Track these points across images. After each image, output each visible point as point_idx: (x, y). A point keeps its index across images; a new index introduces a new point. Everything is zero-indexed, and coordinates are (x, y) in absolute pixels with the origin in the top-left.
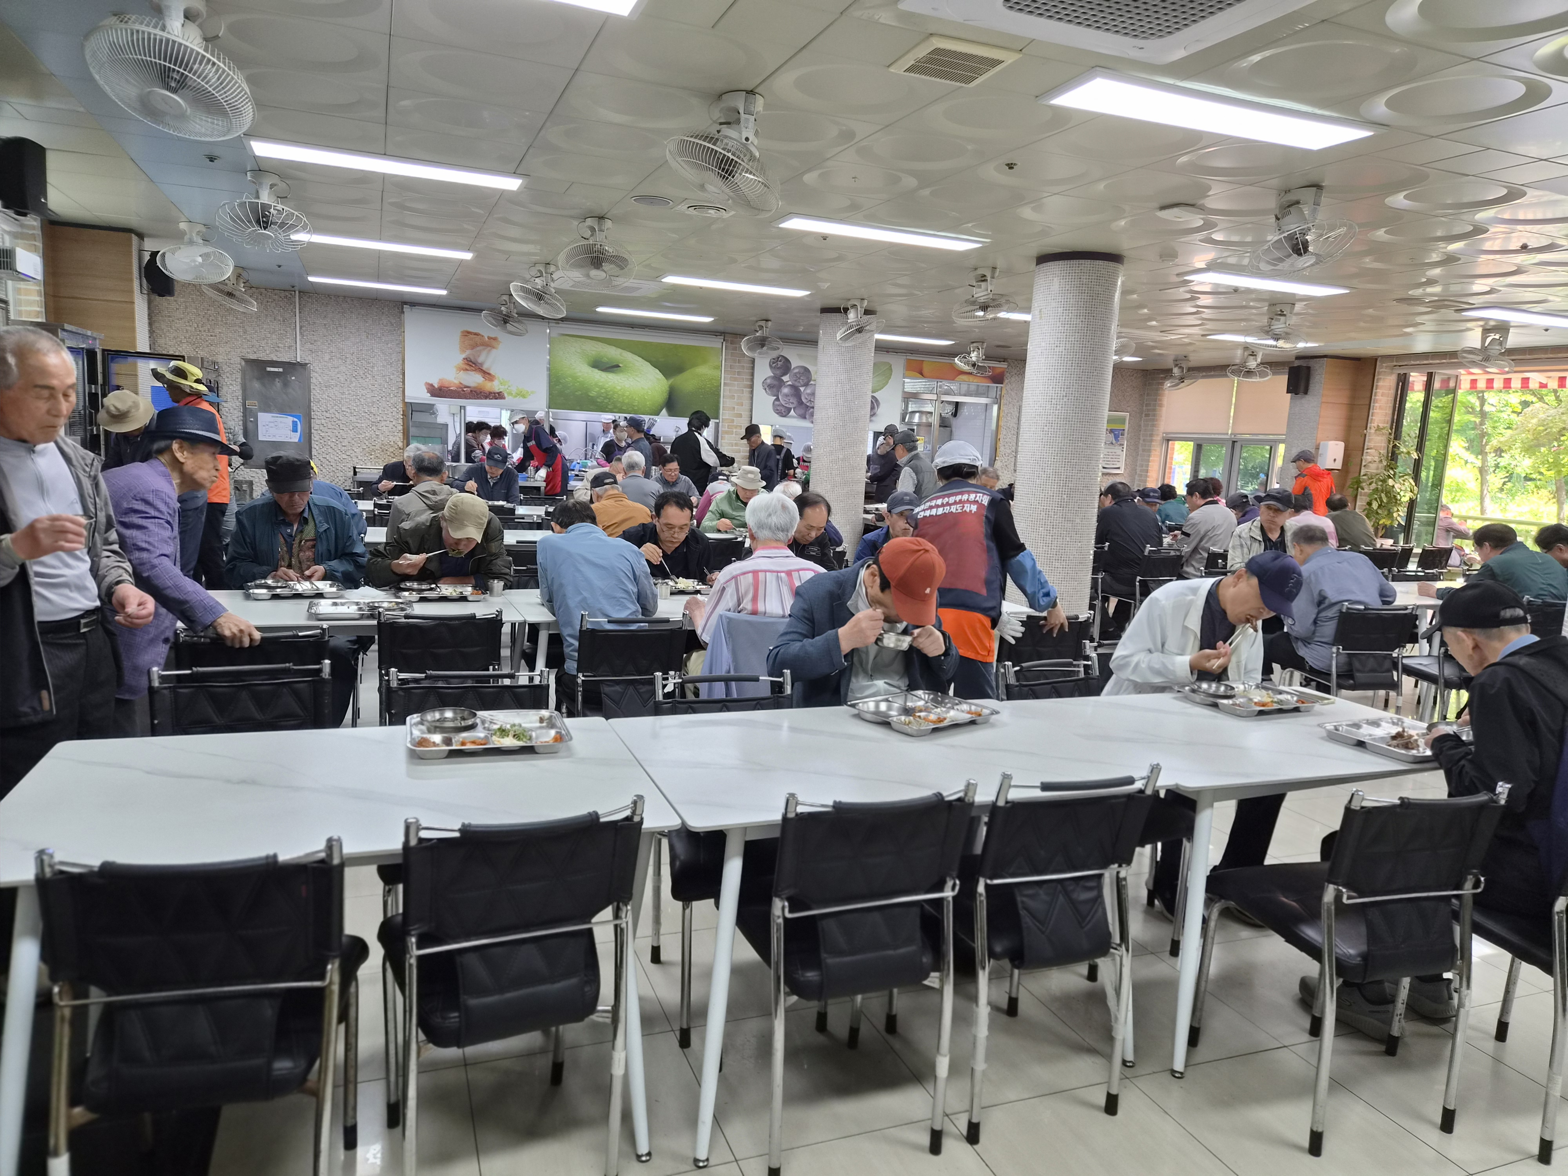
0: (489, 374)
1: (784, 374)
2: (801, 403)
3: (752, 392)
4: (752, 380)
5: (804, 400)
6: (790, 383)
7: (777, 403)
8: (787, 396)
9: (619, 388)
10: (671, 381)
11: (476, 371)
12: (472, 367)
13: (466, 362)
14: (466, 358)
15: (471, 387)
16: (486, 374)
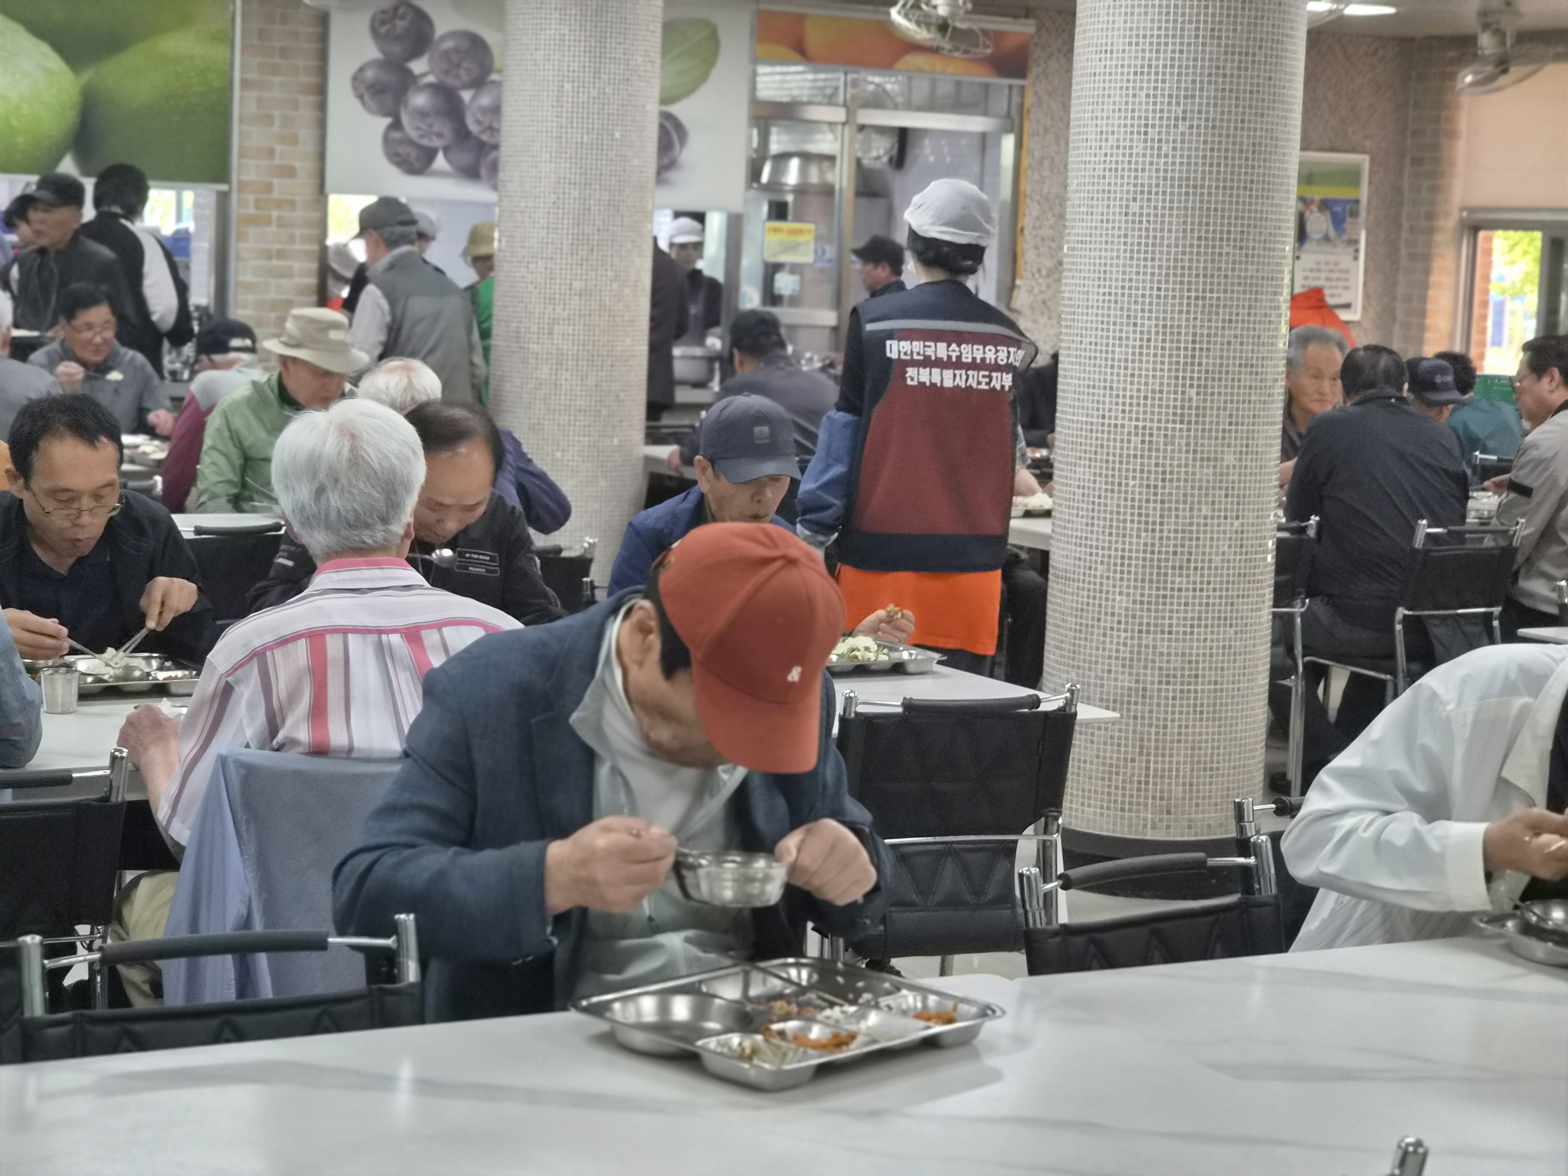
1: (416, 53)
2: (463, 135)
3: (322, 106)
4: (323, 71)
5: (473, 127)
6: (431, 79)
7: (396, 135)
8: (422, 114)
10: (87, 76)
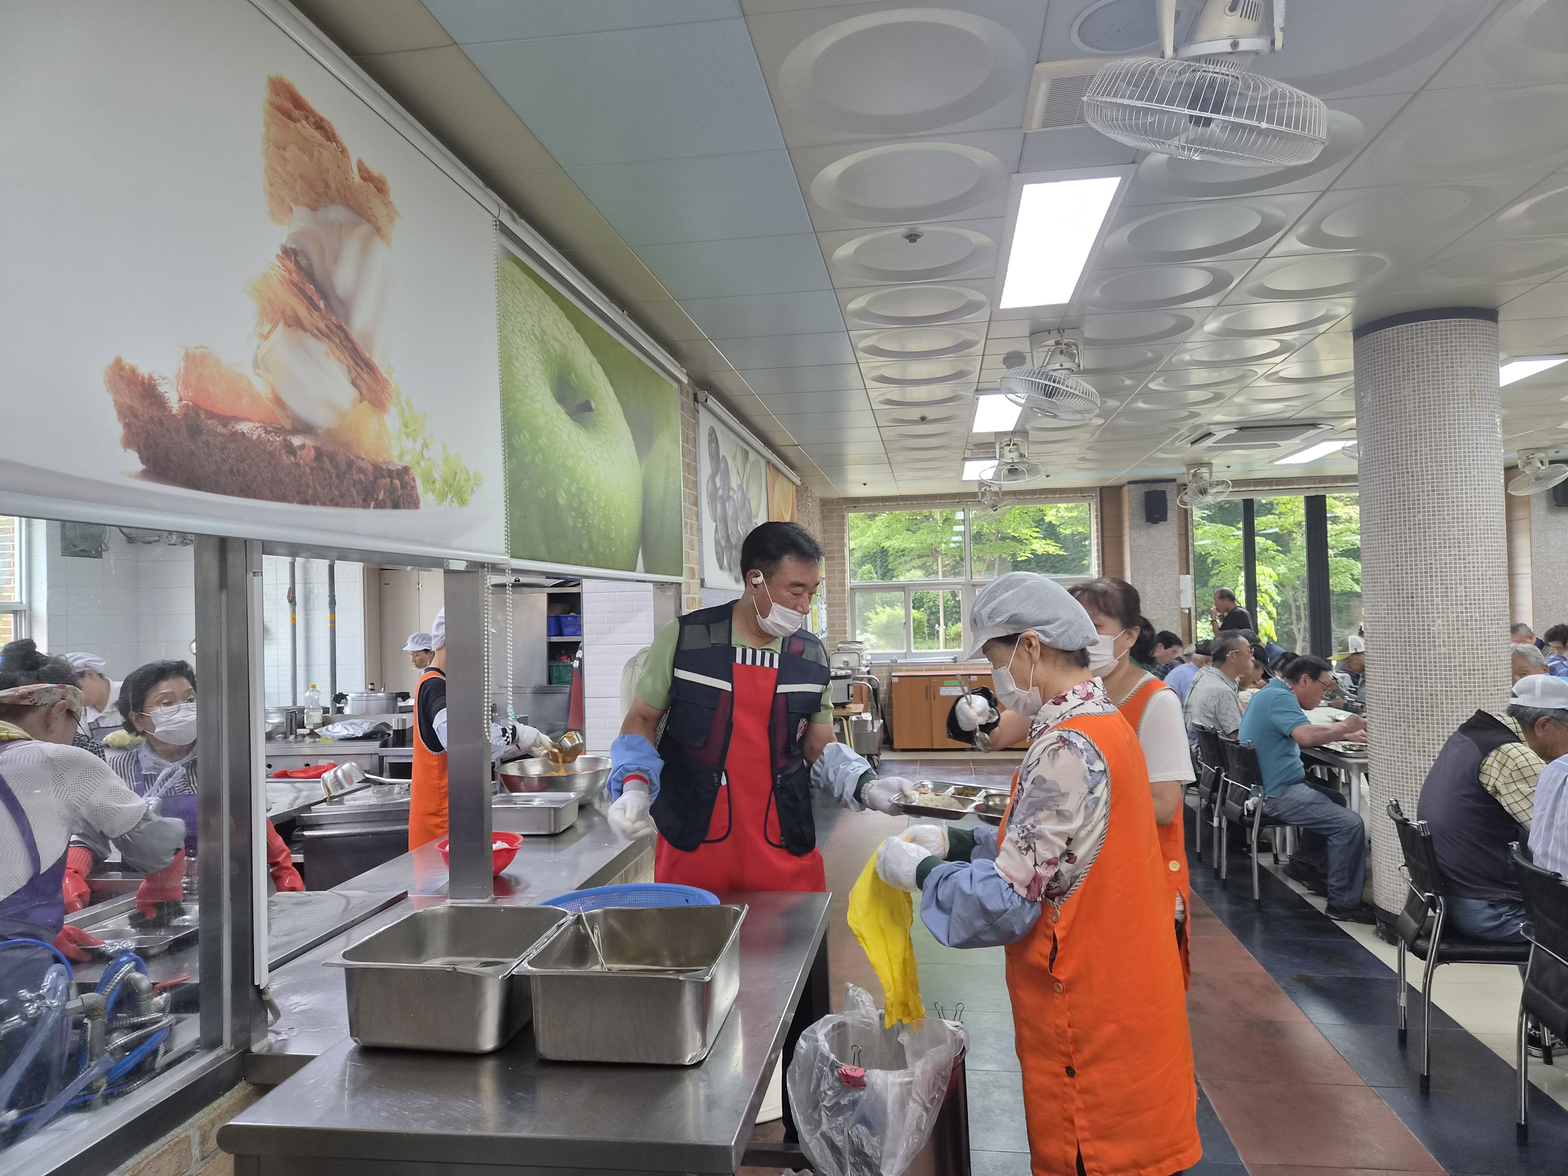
0: (370, 367)
11: (330, 343)
12: (316, 314)
13: (295, 277)
14: (295, 252)
15: (320, 431)
16: (363, 365)
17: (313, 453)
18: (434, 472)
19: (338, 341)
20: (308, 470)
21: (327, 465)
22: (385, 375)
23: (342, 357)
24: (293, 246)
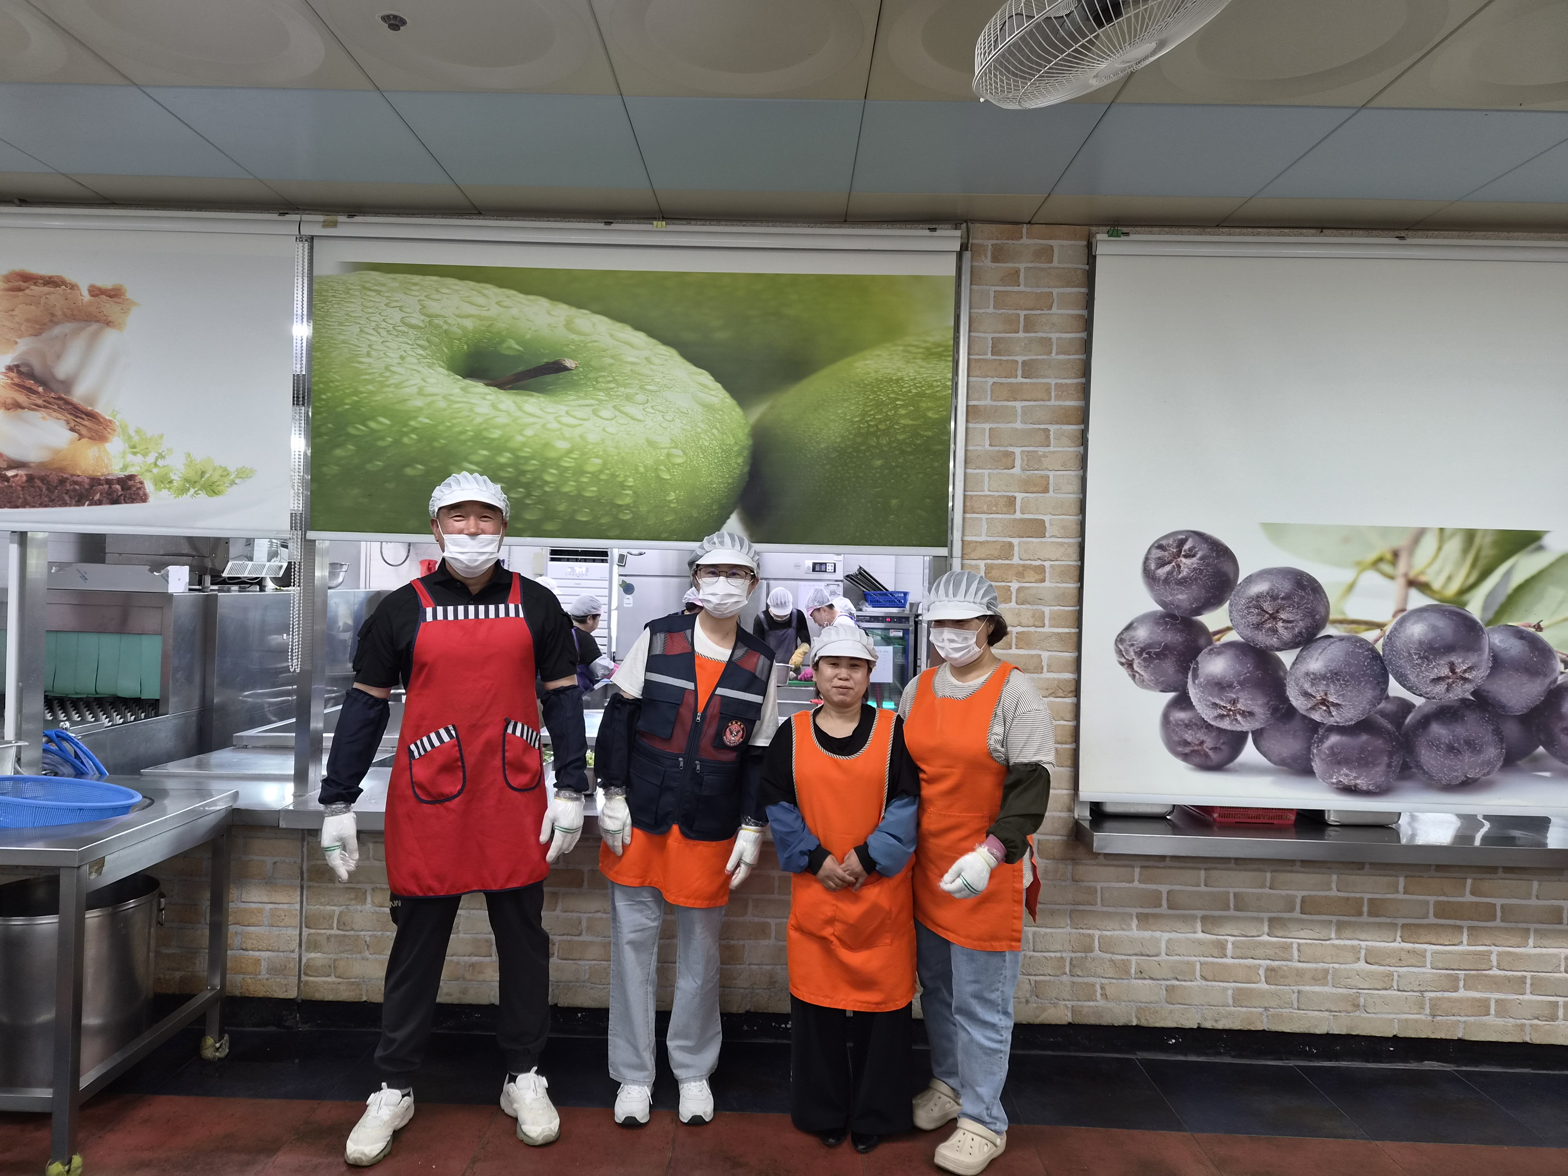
0: (92, 416)
9: (562, 445)
10: (758, 411)
11: (48, 410)
12: (34, 397)
13: (17, 380)
14: (17, 366)
15: (32, 465)
16: (84, 416)
17: (24, 478)
18: (171, 475)
19: (56, 407)
20: (19, 488)
21: (38, 483)
22: (107, 418)
23: (59, 416)
24: (16, 363)
